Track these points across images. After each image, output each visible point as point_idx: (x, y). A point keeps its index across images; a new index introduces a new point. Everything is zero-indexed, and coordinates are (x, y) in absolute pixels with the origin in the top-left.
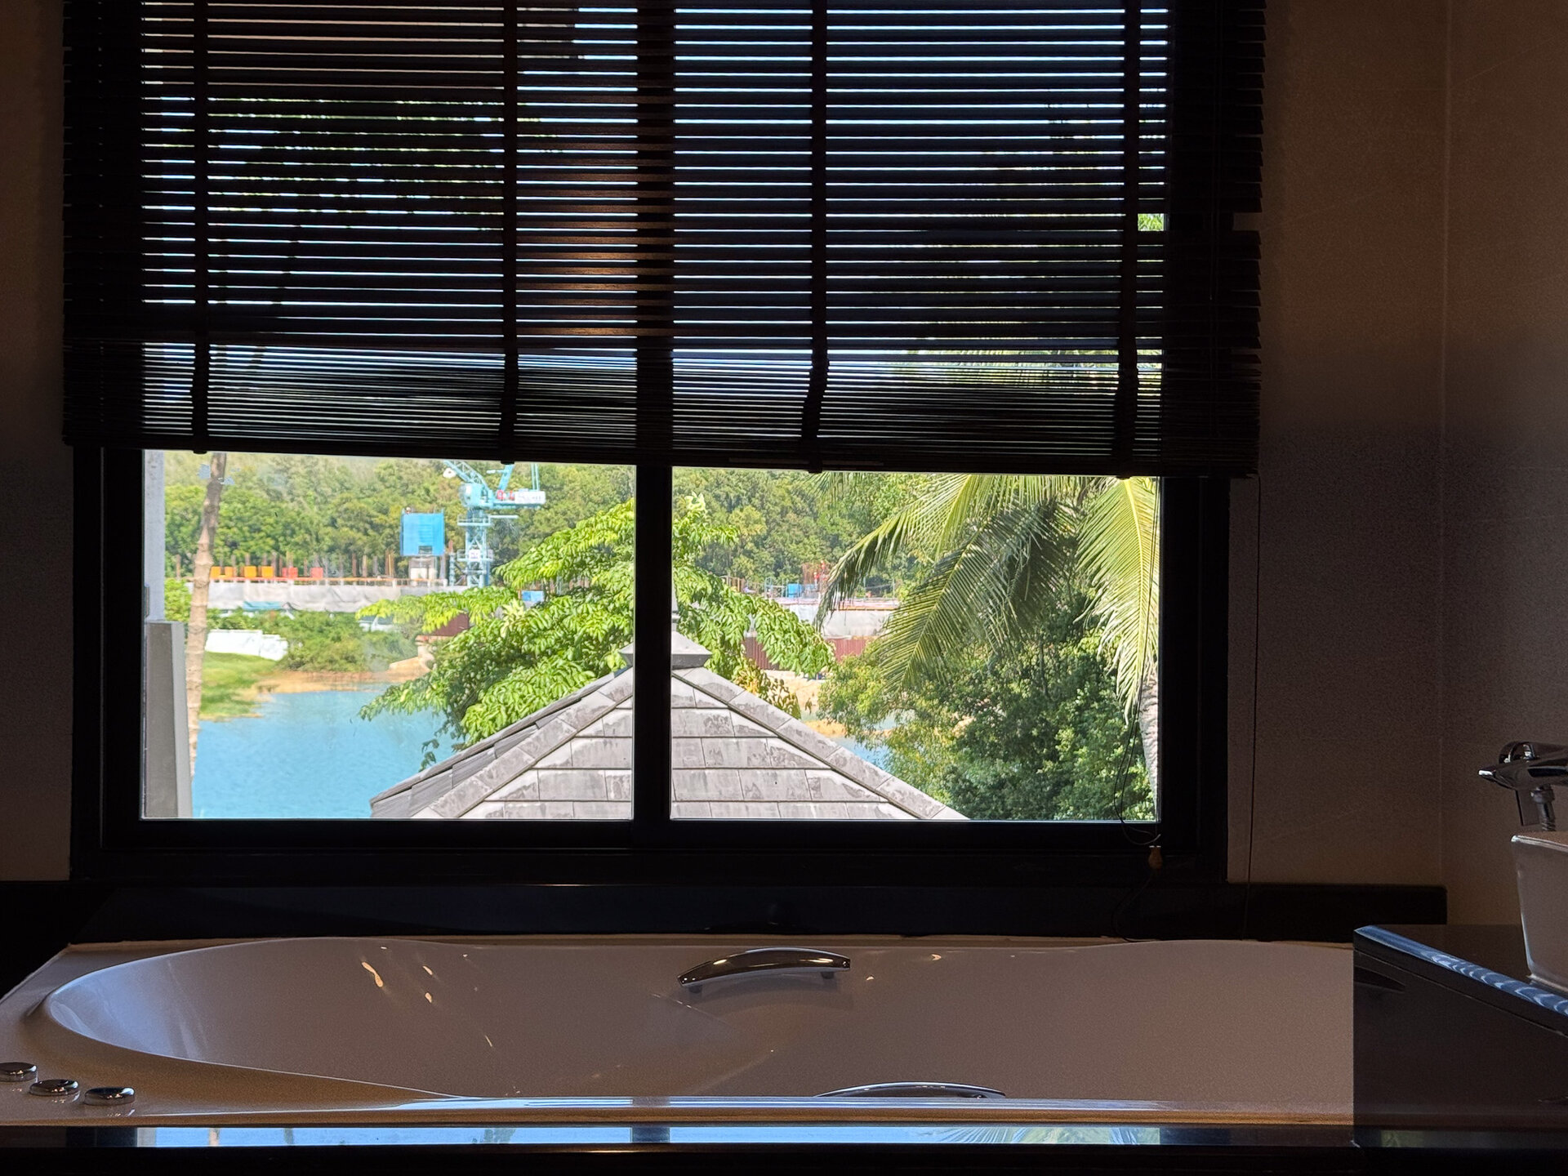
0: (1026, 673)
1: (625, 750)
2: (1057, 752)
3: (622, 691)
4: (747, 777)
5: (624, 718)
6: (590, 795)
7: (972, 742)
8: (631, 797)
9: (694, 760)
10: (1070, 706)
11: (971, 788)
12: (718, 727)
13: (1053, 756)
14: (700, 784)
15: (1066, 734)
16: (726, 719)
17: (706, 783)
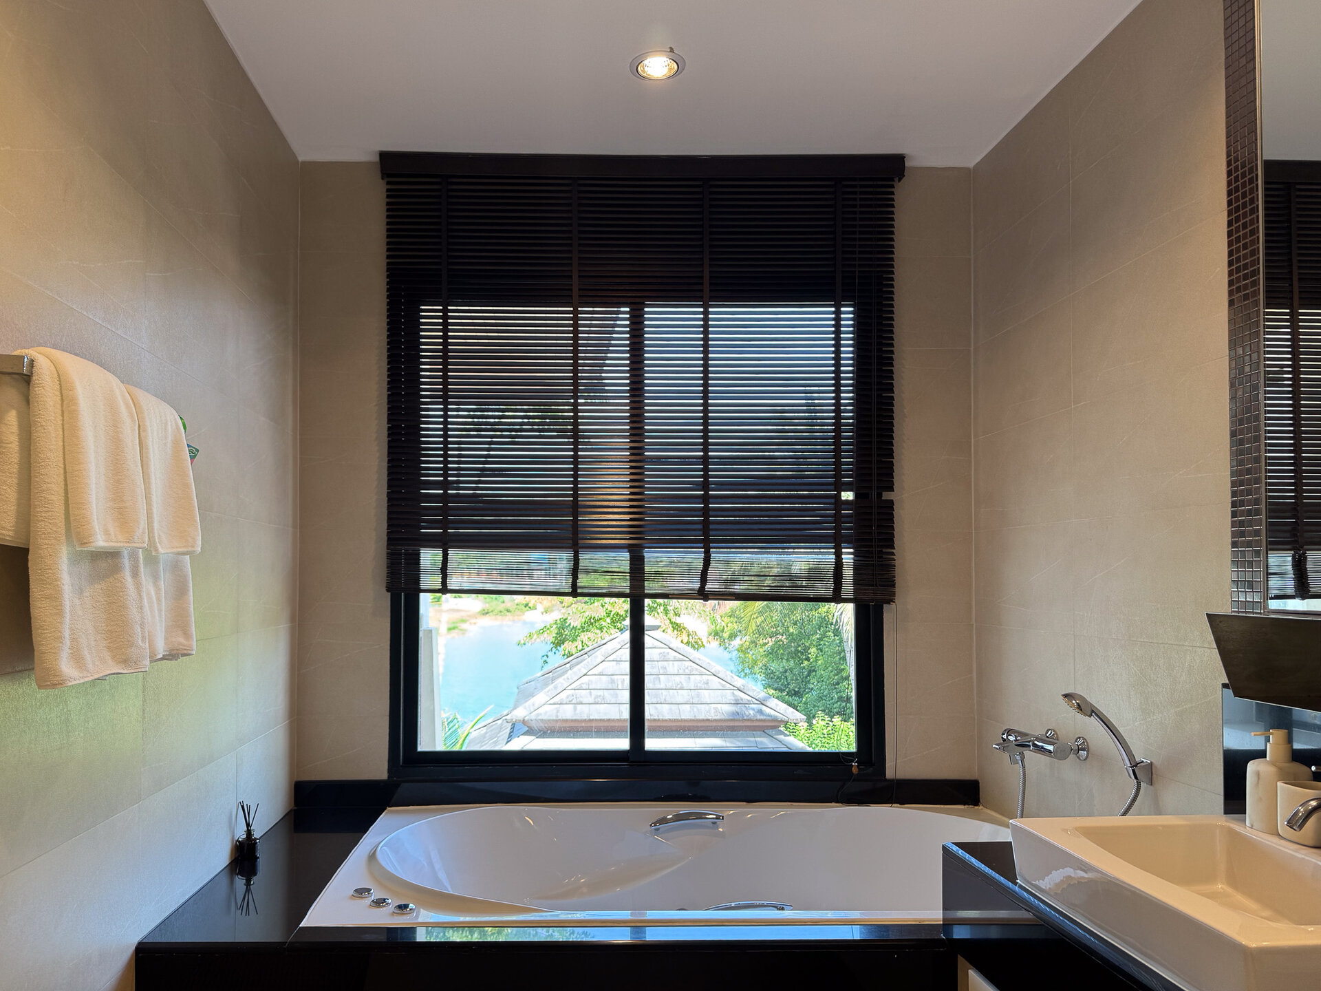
0: (795, 624)
1: (626, 667)
2: (809, 657)
3: (624, 641)
4: (677, 678)
5: (626, 654)
6: (610, 687)
7: (772, 653)
8: (628, 687)
9: (655, 671)
10: (815, 637)
11: (773, 672)
12: (665, 656)
13: (808, 659)
14: (657, 682)
15: (813, 650)
16: (668, 653)
17: (660, 681)
